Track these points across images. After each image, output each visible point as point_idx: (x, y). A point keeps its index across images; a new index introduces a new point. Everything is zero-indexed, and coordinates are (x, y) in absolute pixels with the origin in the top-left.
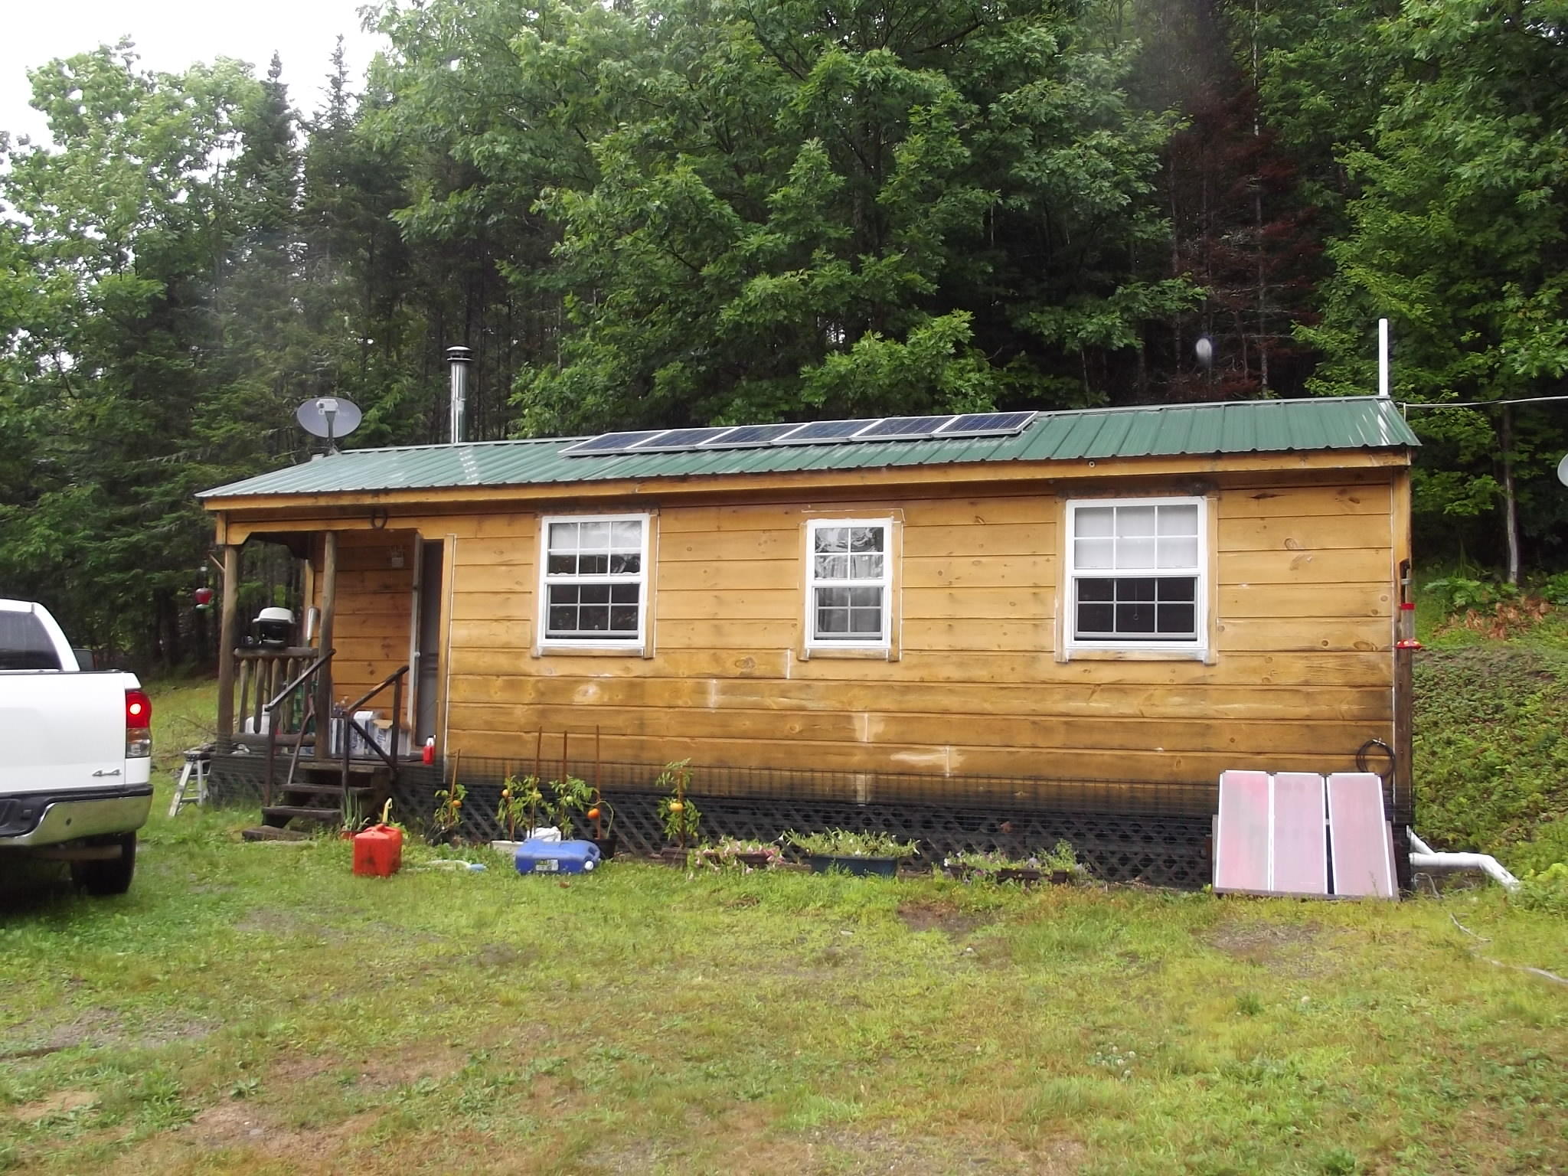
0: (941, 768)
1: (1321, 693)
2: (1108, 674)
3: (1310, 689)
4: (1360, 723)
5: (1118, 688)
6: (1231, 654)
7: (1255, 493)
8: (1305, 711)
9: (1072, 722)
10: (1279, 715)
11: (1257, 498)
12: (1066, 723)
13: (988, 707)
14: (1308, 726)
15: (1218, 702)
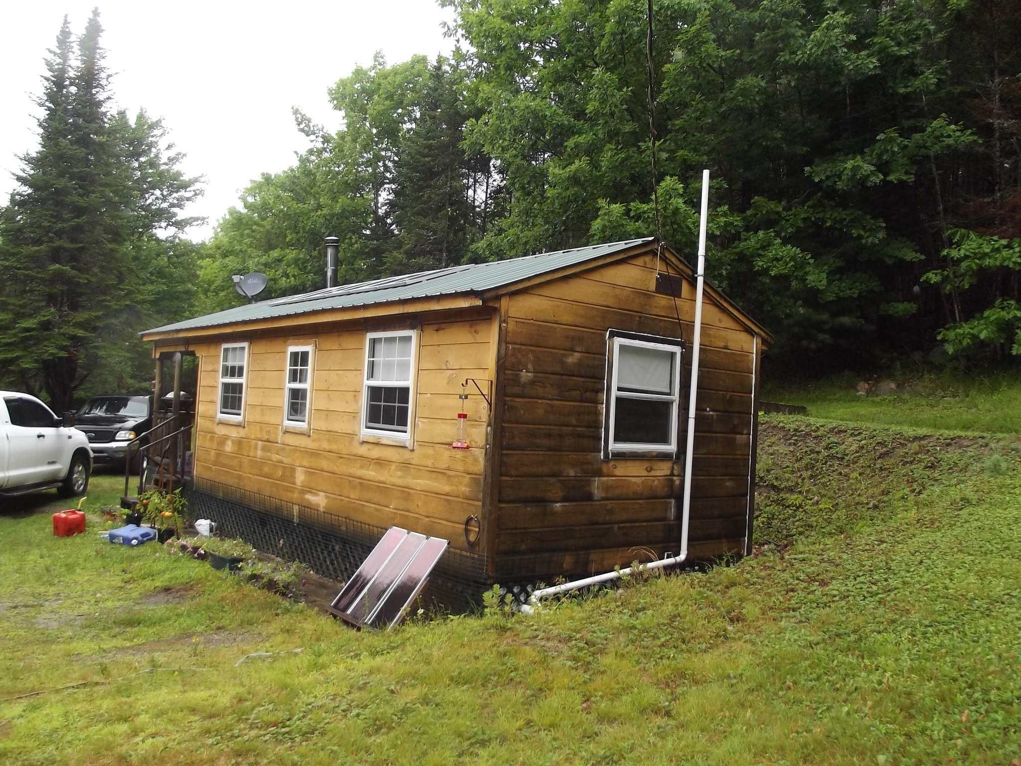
0: (318, 505)
1: (455, 476)
2: (376, 453)
3: (450, 473)
4: (470, 502)
5: (380, 463)
6: (423, 444)
7: (436, 327)
8: (447, 488)
9: (363, 484)
10: (436, 490)
11: (437, 330)
12: (360, 483)
13: (335, 469)
14: (448, 500)
15: (414, 478)
